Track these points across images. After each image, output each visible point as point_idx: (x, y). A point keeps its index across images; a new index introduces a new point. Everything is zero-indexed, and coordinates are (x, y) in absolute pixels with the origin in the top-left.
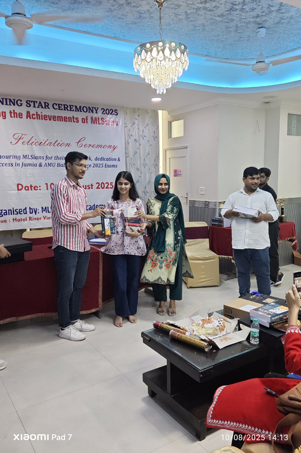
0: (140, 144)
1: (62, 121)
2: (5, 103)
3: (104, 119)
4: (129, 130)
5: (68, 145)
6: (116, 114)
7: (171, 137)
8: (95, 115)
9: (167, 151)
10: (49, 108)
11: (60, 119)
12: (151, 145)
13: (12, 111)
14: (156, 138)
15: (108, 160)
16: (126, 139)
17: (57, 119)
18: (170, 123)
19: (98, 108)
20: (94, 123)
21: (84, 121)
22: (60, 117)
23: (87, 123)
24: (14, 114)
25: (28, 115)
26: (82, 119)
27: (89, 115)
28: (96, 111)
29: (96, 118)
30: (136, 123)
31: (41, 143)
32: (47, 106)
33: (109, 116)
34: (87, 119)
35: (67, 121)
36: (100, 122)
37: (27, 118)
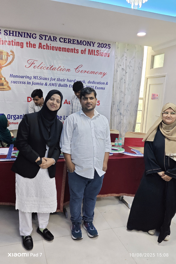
0: (127, 73)
1: (66, 51)
2: (23, 36)
3: (99, 51)
4: (119, 61)
5: (69, 70)
6: (109, 47)
7: (153, 68)
8: (91, 48)
9: (148, 79)
10: (56, 41)
11: (64, 50)
12: (136, 74)
13: (28, 42)
14: (141, 68)
15: (98, 83)
16: (116, 68)
17: (62, 50)
18: (153, 57)
19: (95, 42)
20: (90, 54)
21: (83, 52)
22: (64, 48)
23: (85, 54)
24: (29, 45)
25: (40, 46)
26: (82, 50)
27: (87, 48)
28: (93, 44)
29: (92, 50)
30: (125, 56)
31: (48, 68)
32: (55, 39)
33: (104, 49)
34: (85, 51)
35: (69, 52)
36: (96, 53)
37: (39, 48)
